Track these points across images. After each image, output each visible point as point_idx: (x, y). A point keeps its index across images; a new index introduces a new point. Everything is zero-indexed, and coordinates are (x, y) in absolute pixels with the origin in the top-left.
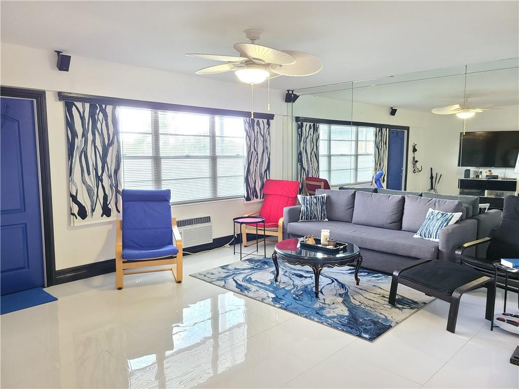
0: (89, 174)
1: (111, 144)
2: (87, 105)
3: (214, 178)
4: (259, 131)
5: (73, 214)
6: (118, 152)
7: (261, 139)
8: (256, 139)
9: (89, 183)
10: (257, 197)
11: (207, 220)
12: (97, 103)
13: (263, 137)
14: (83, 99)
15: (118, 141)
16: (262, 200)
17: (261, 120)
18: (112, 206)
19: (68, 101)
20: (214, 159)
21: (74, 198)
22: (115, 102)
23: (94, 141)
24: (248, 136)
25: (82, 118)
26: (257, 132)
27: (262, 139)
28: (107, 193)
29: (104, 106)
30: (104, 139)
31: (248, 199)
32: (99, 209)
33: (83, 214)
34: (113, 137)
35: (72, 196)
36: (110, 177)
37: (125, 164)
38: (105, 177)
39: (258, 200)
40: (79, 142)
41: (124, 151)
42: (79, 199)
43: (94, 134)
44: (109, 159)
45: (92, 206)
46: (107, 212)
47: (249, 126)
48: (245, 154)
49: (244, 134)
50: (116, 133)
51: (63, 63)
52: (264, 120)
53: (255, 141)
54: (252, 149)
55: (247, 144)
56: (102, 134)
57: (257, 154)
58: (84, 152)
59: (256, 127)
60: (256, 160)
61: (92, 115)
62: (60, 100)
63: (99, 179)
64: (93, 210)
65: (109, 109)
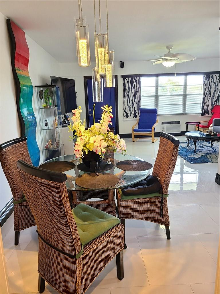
0: (130, 102)
1: (137, 92)
2: (130, 78)
3: (184, 104)
4: (212, 80)
5: (124, 116)
6: (140, 94)
7: (213, 85)
8: (210, 85)
9: (130, 106)
10: (208, 114)
11: (179, 123)
12: (133, 77)
13: (215, 83)
14: (128, 76)
15: (140, 90)
16: (212, 115)
17: (214, 75)
18: (137, 114)
19: (124, 77)
20: (185, 96)
21: (125, 111)
22: (140, 76)
23: (132, 91)
24: (205, 84)
25: (128, 83)
26: (211, 81)
27: (214, 85)
28: (136, 109)
29: (136, 78)
30: (135, 90)
31: (203, 114)
32: (132, 115)
33: (127, 116)
34: (139, 89)
35: (124, 110)
36: (137, 103)
37: (142, 99)
38: (135, 103)
39: (210, 115)
40: (127, 91)
41: (142, 94)
42: (126, 111)
43: (132, 88)
44: (136, 97)
45: (130, 114)
46: (135, 116)
47: (206, 79)
48: (202, 93)
49: (203, 83)
50: (140, 88)
51: (122, 65)
52: (216, 75)
53: (209, 86)
54: (207, 90)
55: (204, 88)
56: (134, 88)
57: (210, 92)
58: (128, 95)
59: (210, 79)
60: (209, 96)
61: (132, 81)
62: (122, 77)
63: (133, 104)
64: (130, 115)
65: (137, 79)
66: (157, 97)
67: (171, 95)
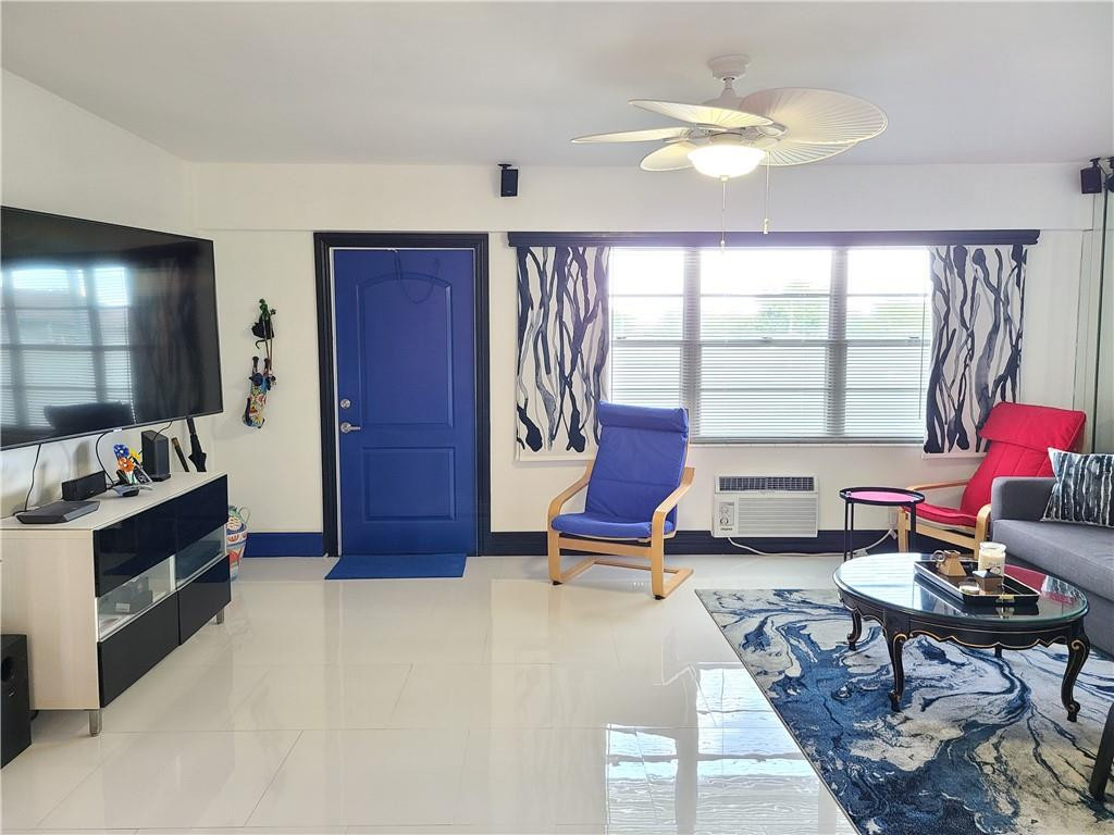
0: (548, 372)
1: (590, 318)
2: (552, 251)
3: (836, 390)
4: (981, 274)
5: (519, 440)
6: (604, 332)
7: (986, 298)
8: (970, 298)
9: (548, 387)
10: (964, 445)
11: (806, 484)
12: (567, 244)
13: (996, 291)
14: (544, 239)
15: (605, 311)
16: (981, 454)
17: (989, 250)
18: (587, 432)
19: (522, 242)
20: (838, 348)
21: (522, 412)
22: (601, 240)
23: (560, 314)
24: (942, 291)
25: (542, 274)
26: (975, 279)
27: (992, 297)
28: (579, 408)
29: (581, 249)
30: (578, 309)
31: (932, 446)
32: (563, 436)
33: (534, 441)
34: (596, 305)
35: (519, 408)
36: (586, 378)
37: (615, 356)
38: (577, 378)
39: (971, 453)
40: (534, 315)
41: (614, 334)
42: (529, 415)
43: (560, 301)
44: (585, 346)
45: (551, 431)
46: (577, 442)
47: (947, 266)
48: (930, 336)
49: (929, 287)
50: (602, 297)
51: (509, 183)
52: (1000, 247)
53: (964, 302)
54: (954, 322)
55: (936, 311)
56: (574, 302)
57: (971, 335)
58: (542, 334)
59: (970, 267)
60: (965, 352)
61: (560, 266)
62: (510, 245)
63: (566, 381)
64: (552, 437)
65: (590, 254)
66: (691, 349)
67: (766, 342)
